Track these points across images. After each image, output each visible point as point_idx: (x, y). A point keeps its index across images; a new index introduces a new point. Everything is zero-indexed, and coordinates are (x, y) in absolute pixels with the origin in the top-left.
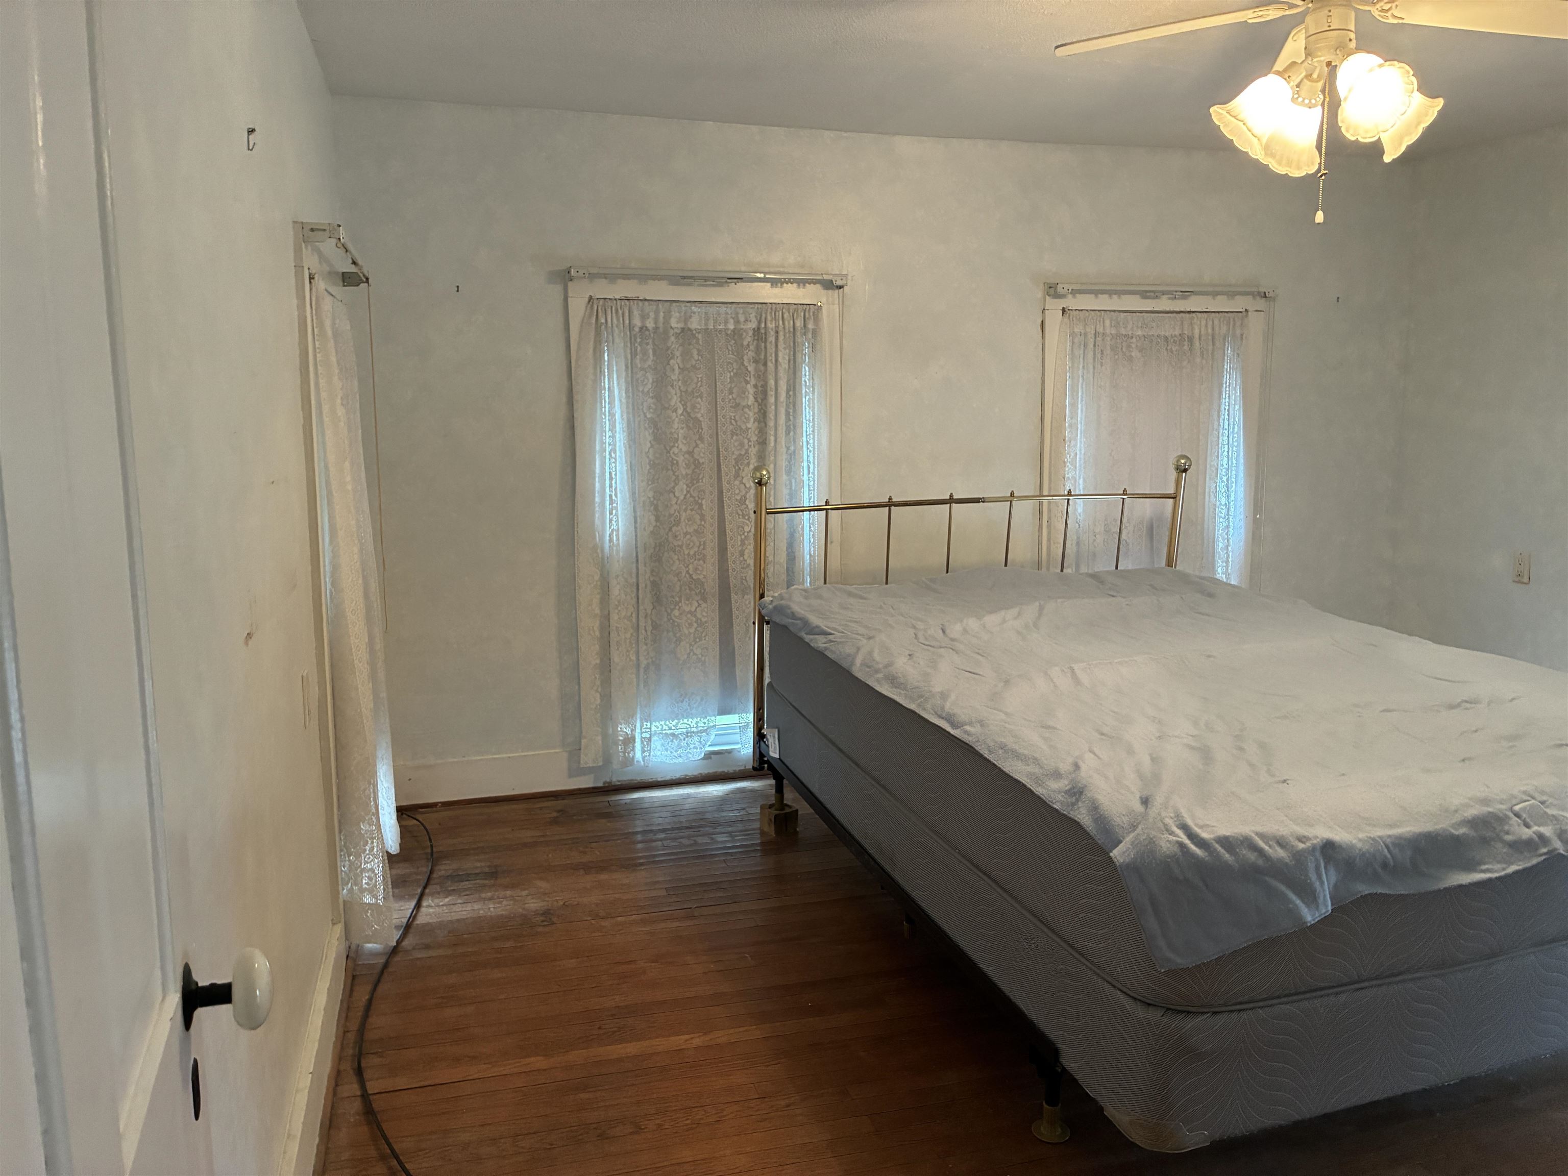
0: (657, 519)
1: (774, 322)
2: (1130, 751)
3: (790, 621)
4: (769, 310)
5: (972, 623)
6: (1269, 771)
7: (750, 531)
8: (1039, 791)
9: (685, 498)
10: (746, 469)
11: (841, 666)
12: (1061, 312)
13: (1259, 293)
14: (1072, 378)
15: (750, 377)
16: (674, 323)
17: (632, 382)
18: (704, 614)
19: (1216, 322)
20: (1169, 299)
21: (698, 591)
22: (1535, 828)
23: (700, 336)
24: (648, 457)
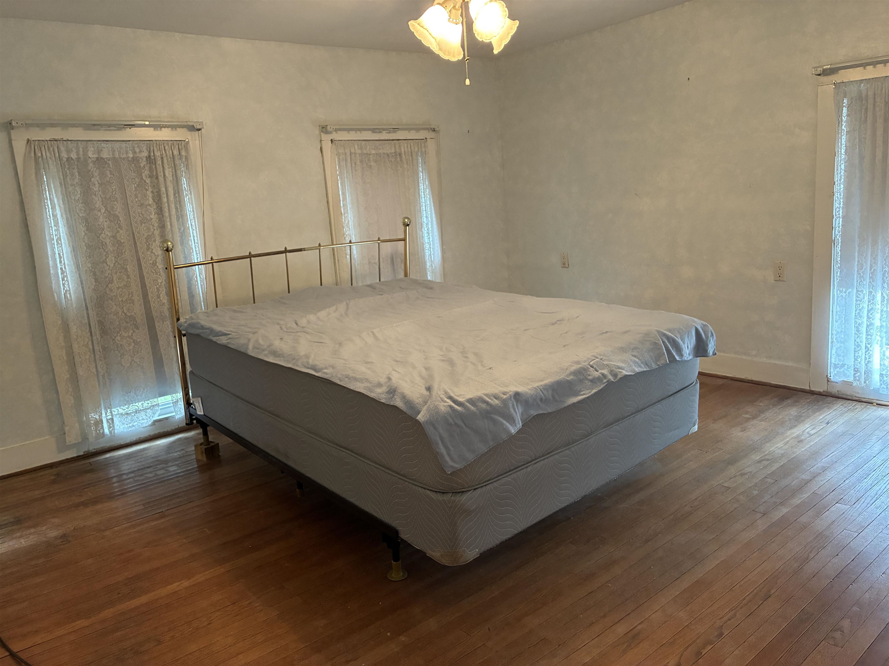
0: (96, 280)
1: (159, 152)
2: (414, 367)
3: (202, 331)
4: (155, 144)
5: (312, 317)
6: (482, 365)
7: (162, 282)
8: (372, 395)
9: (114, 266)
10: (154, 244)
11: (240, 352)
12: (330, 142)
13: (431, 129)
14: (341, 178)
15: (148, 187)
16: (90, 154)
17: (66, 194)
18: (138, 337)
19: (412, 144)
20: (387, 133)
21: (132, 323)
22: (600, 371)
23: (110, 162)
24: (84, 241)
